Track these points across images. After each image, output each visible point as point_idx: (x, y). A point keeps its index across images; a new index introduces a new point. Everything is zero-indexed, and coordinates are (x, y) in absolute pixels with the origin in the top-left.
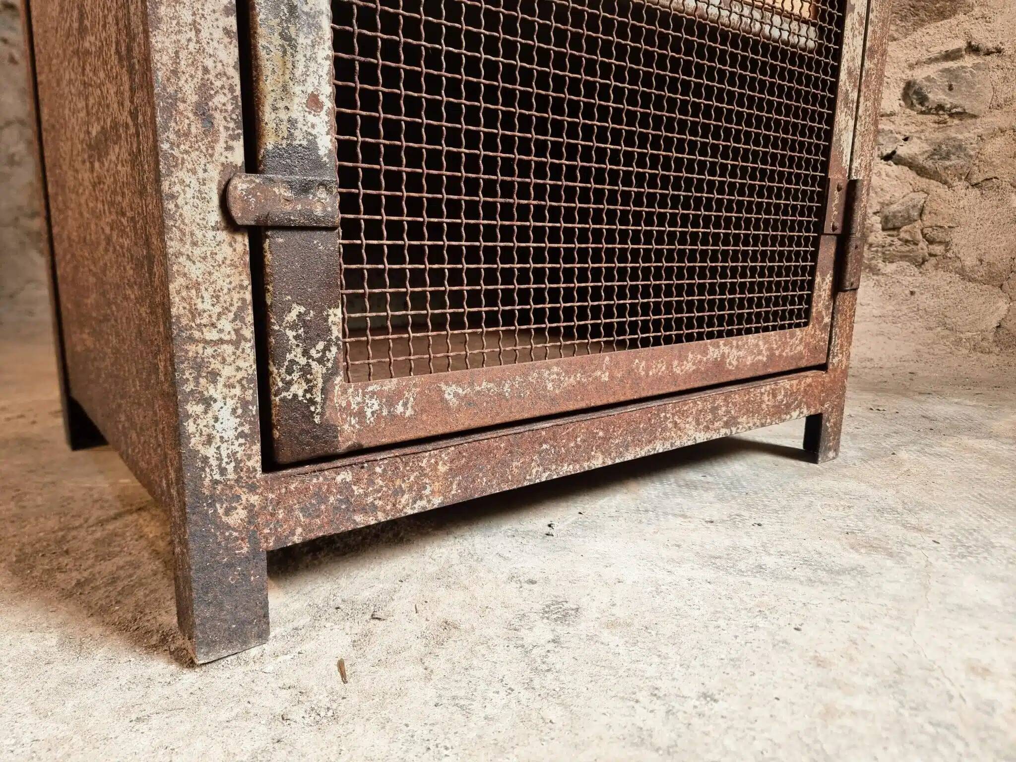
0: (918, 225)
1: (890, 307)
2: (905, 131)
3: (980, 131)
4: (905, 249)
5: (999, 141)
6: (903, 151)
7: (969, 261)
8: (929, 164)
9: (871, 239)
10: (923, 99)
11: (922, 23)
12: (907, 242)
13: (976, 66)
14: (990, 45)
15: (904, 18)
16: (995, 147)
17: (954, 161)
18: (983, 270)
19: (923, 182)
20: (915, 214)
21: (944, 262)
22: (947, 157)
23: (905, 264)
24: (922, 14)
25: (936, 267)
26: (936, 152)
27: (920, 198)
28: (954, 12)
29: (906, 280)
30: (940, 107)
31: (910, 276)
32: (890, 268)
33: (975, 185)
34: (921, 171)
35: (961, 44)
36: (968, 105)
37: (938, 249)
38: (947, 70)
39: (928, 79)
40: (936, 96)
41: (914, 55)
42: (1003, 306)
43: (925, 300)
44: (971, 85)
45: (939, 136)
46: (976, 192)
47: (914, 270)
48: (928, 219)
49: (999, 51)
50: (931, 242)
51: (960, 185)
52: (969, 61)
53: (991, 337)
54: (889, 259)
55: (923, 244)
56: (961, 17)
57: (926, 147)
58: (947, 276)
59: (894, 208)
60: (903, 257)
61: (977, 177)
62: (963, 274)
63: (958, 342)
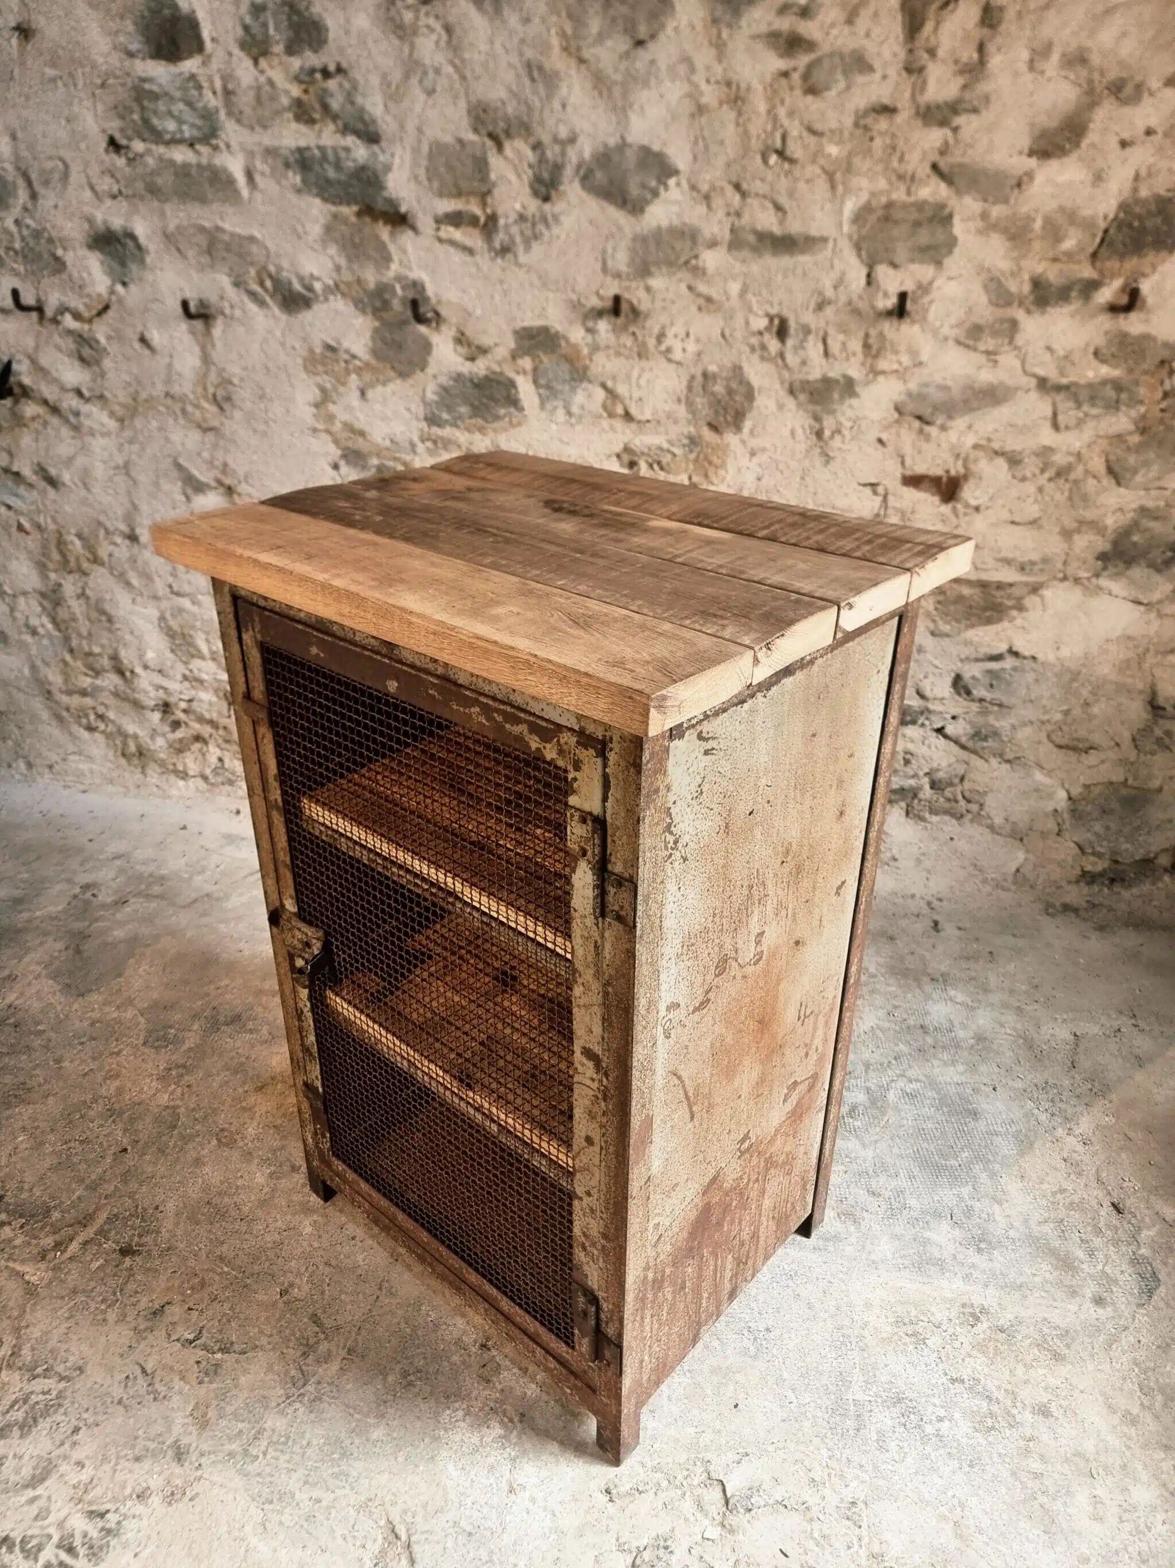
0: (959, 789)
1: (934, 847)
2: (954, 711)
3: (1013, 721)
4: (947, 805)
5: (1028, 730)
6: (949, 730)
7: (998, 821)
8: (970, 744)
9: (921, 795)
10: (968, 693)
11: (973, 626)
12: (949, 800)
13: (1015, 669)
14: (1027, 653)
15: (958, 621)
16: (1024, 734)
17: (990, 743)
18: (1008, 828)
19: (965, 755)
20: (957, 781)
21: (978, 818)
22: (985, 739)
23: (947, 818)
24: (974, 619)
25: (972, 821)
26: (977, 735)
27: (961, 769)
28: (999, 620)
29: (947, 828)
30: (981, 700)
31: (950, 826)
32: (935, 819)
33: (1008, 761)
34: (963, 747)
35: (1003, 647)
36: (1004, 699)
37: (974, 807)
38: (990, 672)
39: (973, 678)
40: (978, 692)
41: (966, 652)
42: (1021, 856)
43: (961, 844)
44: (1009, 684)
45: (980, 720)
46: (1008, 766)
47: (954, 822)
48: (967, 785)
49: (1034, 658)
50: (969, 801)
51: (994, 762)
52: (1009, 663)
53: (1010, 879)
54: (933, 811)
55: (962, 802)
56: (1005, 624)
57: (970, 731)
58: (980, 829)
59: (941, 775)
60: (947, 812)
61: (1010, 755)
62: (991, 828)
63: (985, 881)
